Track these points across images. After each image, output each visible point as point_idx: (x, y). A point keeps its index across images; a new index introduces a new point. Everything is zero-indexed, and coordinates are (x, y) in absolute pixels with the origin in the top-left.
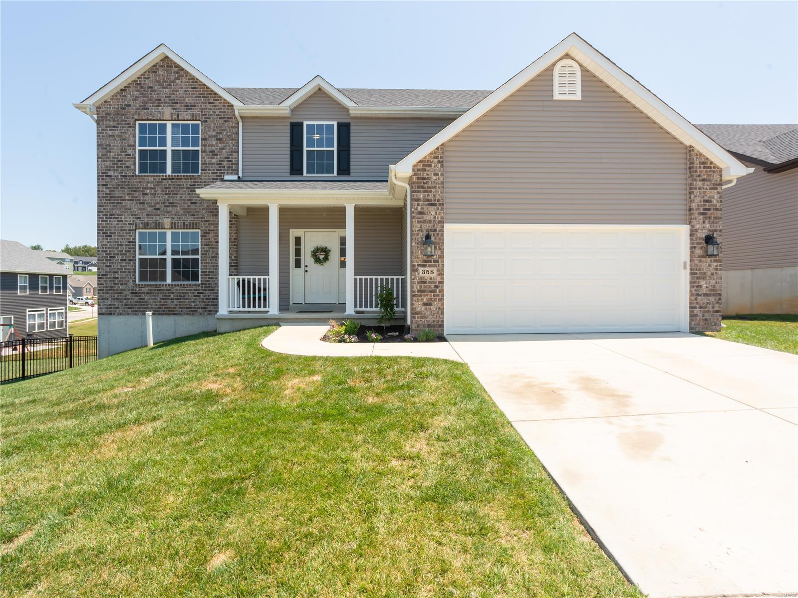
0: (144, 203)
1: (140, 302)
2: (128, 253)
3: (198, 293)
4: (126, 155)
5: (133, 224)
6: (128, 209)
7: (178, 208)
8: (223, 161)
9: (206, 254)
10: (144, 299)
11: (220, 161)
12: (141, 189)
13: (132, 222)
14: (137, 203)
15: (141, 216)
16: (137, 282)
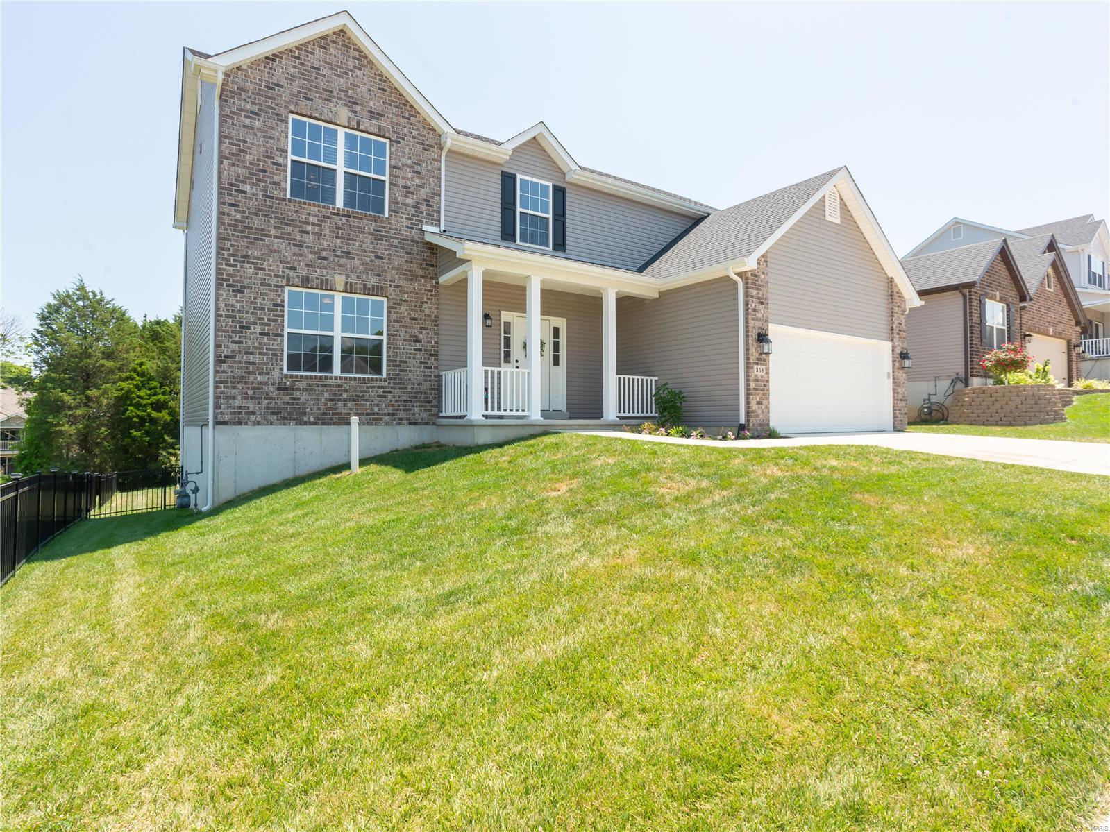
0: (302, 246)
1: (293, 404)
2: (273, 324)
3: (384, 392)
4: (273, 163)
5: (283, 277)
6: (275, 251)
7: (356, 262)
8: (421, 204)
9: (396, 335)
10: (299, 399)
11: (418, 203)
12: (298, 223)
13: (280, 273)
14: (290, 244)
15: (296, 265)
16: (285, 372)
